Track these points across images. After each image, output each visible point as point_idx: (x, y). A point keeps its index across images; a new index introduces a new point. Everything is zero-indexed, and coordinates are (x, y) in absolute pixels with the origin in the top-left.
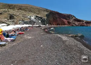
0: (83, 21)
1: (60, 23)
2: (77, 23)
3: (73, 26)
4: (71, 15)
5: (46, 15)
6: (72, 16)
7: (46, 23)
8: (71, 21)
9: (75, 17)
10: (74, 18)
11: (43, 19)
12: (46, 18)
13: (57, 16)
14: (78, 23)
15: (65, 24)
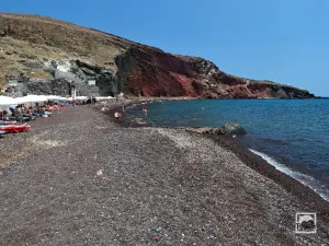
0: (241, 82)
1: (166, 89)
2: (222, 89)
3: (210, 98)
4: (203, 60)
5: (117, 59)
6: (206, 64)
7: (114, 89)
8: (203, 82)
9: (217, 68)
10: (213, 70)
11: (103, 75)
12: (114, 69)
13: (156, 64)
14: (228, 87)
15: (183, 92)
